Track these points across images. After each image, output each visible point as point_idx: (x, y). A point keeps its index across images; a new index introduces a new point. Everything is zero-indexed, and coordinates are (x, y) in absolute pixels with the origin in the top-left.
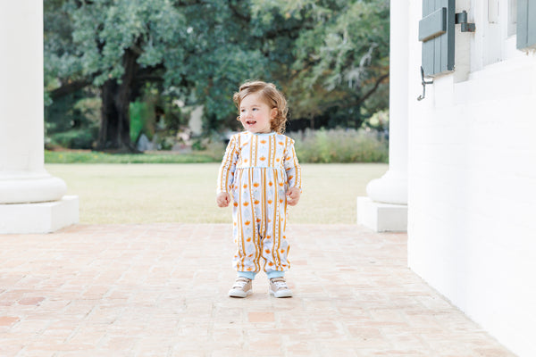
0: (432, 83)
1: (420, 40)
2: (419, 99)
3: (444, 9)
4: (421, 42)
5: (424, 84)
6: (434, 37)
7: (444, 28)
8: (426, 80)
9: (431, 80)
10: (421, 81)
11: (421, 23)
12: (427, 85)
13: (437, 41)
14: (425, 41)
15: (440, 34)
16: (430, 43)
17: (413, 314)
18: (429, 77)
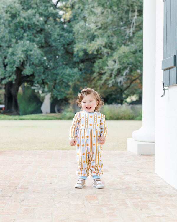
0: (168, 89)
1: (162, 70)
2: (162, 96)
3: (175, 56)
4: (163, 71)
5: (164, 89)
6: (169, 68)
7: (175, 65)
8: (165, 88)
9: (167, 88)
10: (163, 88)
11: (163, 62)
12: (165, 90)
13: (171, 70)
14: (165, 70)
15: (173, 67)
16: (167, 71)
17: (161, 197)
18: (167, 86)
